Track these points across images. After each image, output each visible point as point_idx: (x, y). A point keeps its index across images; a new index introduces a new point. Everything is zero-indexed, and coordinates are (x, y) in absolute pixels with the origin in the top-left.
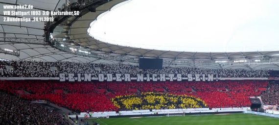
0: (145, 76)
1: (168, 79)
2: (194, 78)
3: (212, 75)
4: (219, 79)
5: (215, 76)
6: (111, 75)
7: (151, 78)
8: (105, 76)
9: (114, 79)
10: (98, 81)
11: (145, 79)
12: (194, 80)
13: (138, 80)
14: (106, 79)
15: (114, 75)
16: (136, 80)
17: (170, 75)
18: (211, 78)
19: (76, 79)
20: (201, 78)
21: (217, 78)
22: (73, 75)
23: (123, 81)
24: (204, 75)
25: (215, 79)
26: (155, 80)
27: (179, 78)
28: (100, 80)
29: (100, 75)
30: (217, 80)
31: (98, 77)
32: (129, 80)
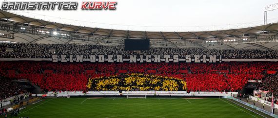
0: (138, 57)
1: (164, 60)
2: (193, 60)
3: (215, 56)
4: (223, 60)
5: (218, 57)
6: (103, 56)
7: (145, 60)
8: (97, 57)
9: (106, 60)
10: (89, 62)
11: (138, 60)
12: (193, 62)
13: (131, 61)
14: (97, 60)
15: (106, 57)
16: (129, 62)
17: (165, 56)
18: (213, 59)
19: (68, 60)
20: (202, 60)
21: (221, 60)
22: (65, 56)
23: (115, 62)
24: (205, 57)
25: (218, 60)
26: (149, 61)
27: (176, 59)
28: (92, 61)
29: (91, 57)
30: (220, 62)
31: (89, 58)
32: (122, 61)
